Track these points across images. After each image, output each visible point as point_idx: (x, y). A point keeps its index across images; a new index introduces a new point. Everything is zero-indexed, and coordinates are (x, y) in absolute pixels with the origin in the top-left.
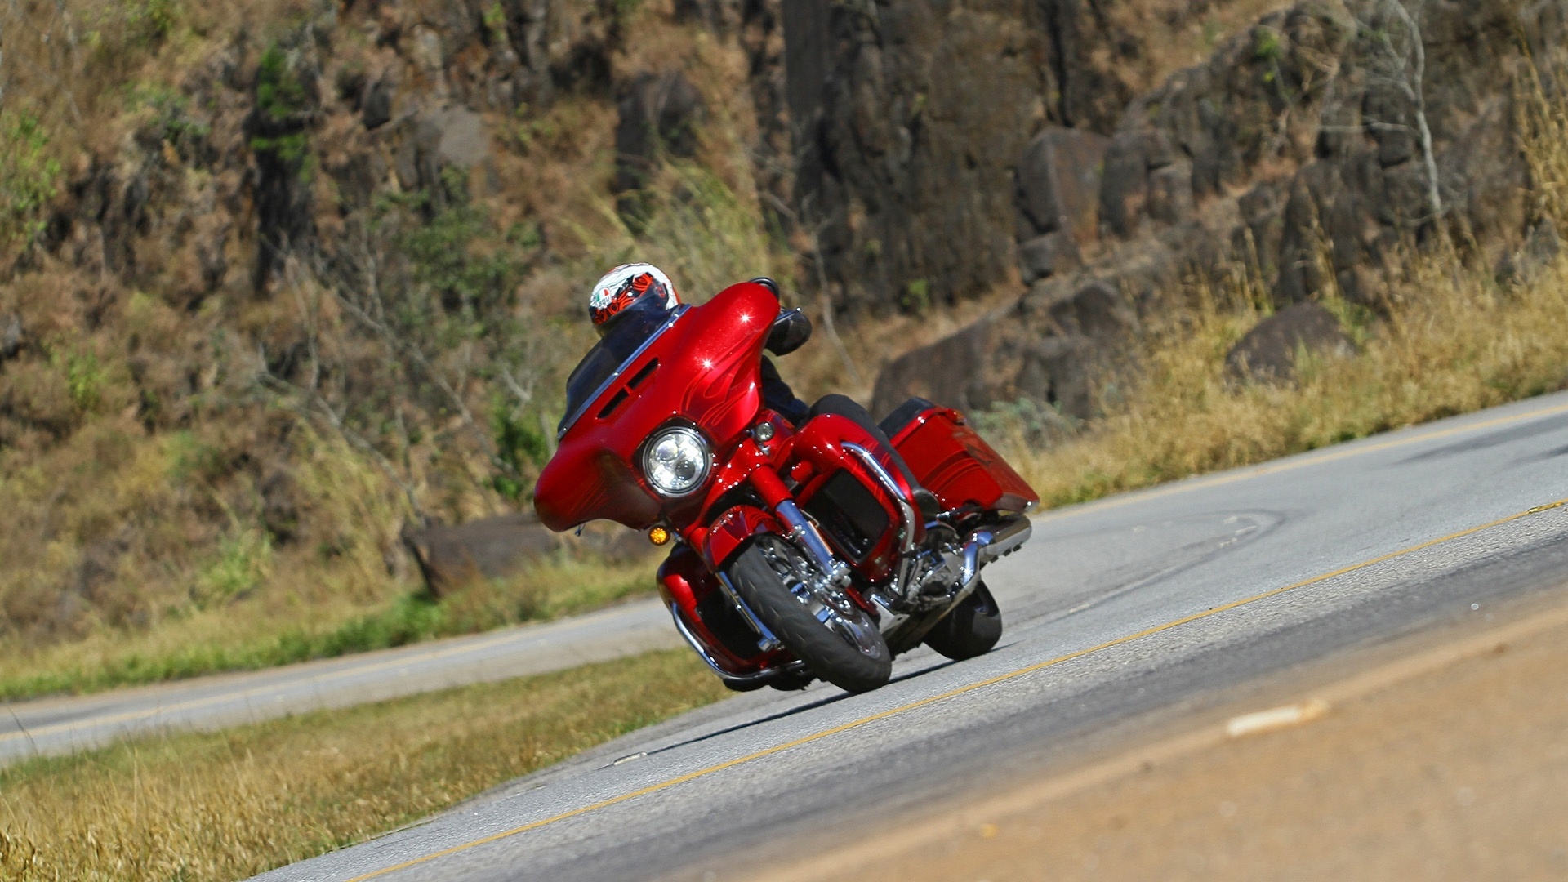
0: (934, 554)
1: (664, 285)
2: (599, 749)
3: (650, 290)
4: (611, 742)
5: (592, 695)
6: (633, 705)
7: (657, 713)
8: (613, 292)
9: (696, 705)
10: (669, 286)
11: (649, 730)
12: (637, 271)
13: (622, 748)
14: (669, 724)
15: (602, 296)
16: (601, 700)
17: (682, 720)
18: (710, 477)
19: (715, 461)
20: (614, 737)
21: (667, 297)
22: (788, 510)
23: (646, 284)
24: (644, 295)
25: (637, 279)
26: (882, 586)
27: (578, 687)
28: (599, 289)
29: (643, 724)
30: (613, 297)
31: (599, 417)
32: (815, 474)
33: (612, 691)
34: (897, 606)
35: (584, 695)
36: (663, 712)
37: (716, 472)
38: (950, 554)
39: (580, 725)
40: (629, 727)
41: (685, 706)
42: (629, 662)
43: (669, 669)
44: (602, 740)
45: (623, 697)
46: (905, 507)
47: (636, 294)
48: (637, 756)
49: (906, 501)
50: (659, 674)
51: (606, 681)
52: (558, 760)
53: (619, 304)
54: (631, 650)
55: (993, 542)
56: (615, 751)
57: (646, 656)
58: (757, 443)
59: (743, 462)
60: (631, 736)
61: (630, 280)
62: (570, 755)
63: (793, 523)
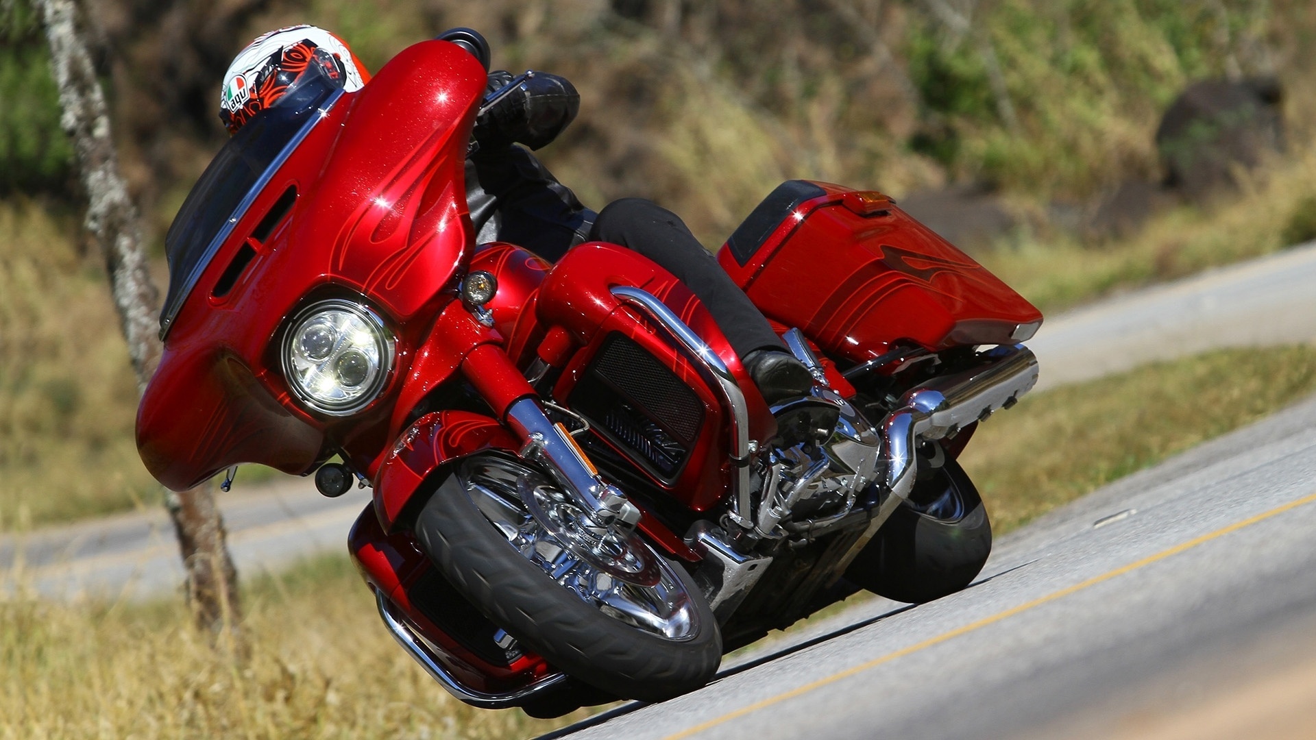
0: (809, 449)
1: (336, 57)
2: (1077, 505)
3: (312, 69)
4: (1093, 495)
5: (1069, 428)
6: (1123, 440)
7: (1156, 450)
8: (251, 80)
9: (1207, 437)
10: (345, 57)
11: (1144, 475)
12: (288, 39)
13: (1106, 503)
14: (1169, 466)
15: (235, 91)
16: (1080, 434)
17: (1188, 458)
18: (395, 373)
19: (399, 348)
20: (1097, 486)
21: (343, 76)
22: (524, 414)
23: (304, 60)
24: (303, 80)
25: (287, 54)
26: (714, 516)
27: (1049, 419)
28: (230, 80)
29: (1136, 467)
30: (252, 90)
31: (214, 294)
32: (575, 346)
33: (1095, 421)
34: (745, 546)
35: (1057, 430)
36: (1163, 448)
37: (405, 366)
38: (849, 444)
39: (1052, 473)
40: (1117, 473)
41: (1194, 437)
42: (1114, 381)
43: (1171, 385)
44: (1082, 492)
45: (1110, 429)
46: (727, 385)
47: (292, 77)
48: (1124, 515)
49: (729, 376)
50: (1157, 396)
51: (1087, 408)
52: (1023, 521)
53: (262, 100)
54: (1119, 364)
55: (945, 406)
56: (1098, 508)
57: (1139, 371)
58: (470, 308)
59: (448, 344)
60: (1121, 485)
61: (275, 58)
62: (1038, 515)
63: (529, 430)
